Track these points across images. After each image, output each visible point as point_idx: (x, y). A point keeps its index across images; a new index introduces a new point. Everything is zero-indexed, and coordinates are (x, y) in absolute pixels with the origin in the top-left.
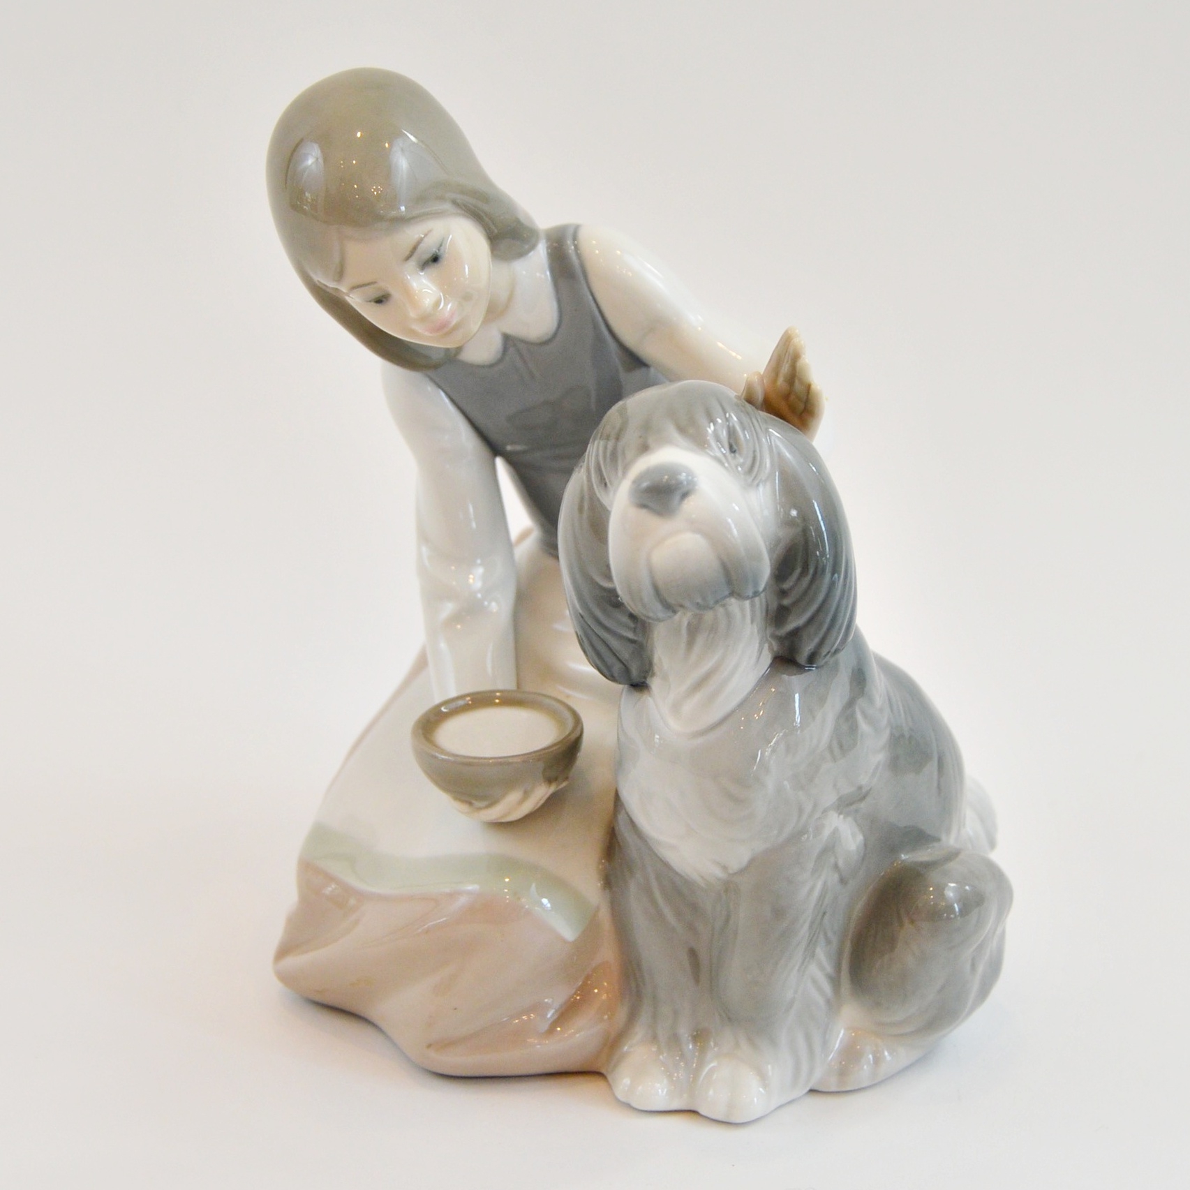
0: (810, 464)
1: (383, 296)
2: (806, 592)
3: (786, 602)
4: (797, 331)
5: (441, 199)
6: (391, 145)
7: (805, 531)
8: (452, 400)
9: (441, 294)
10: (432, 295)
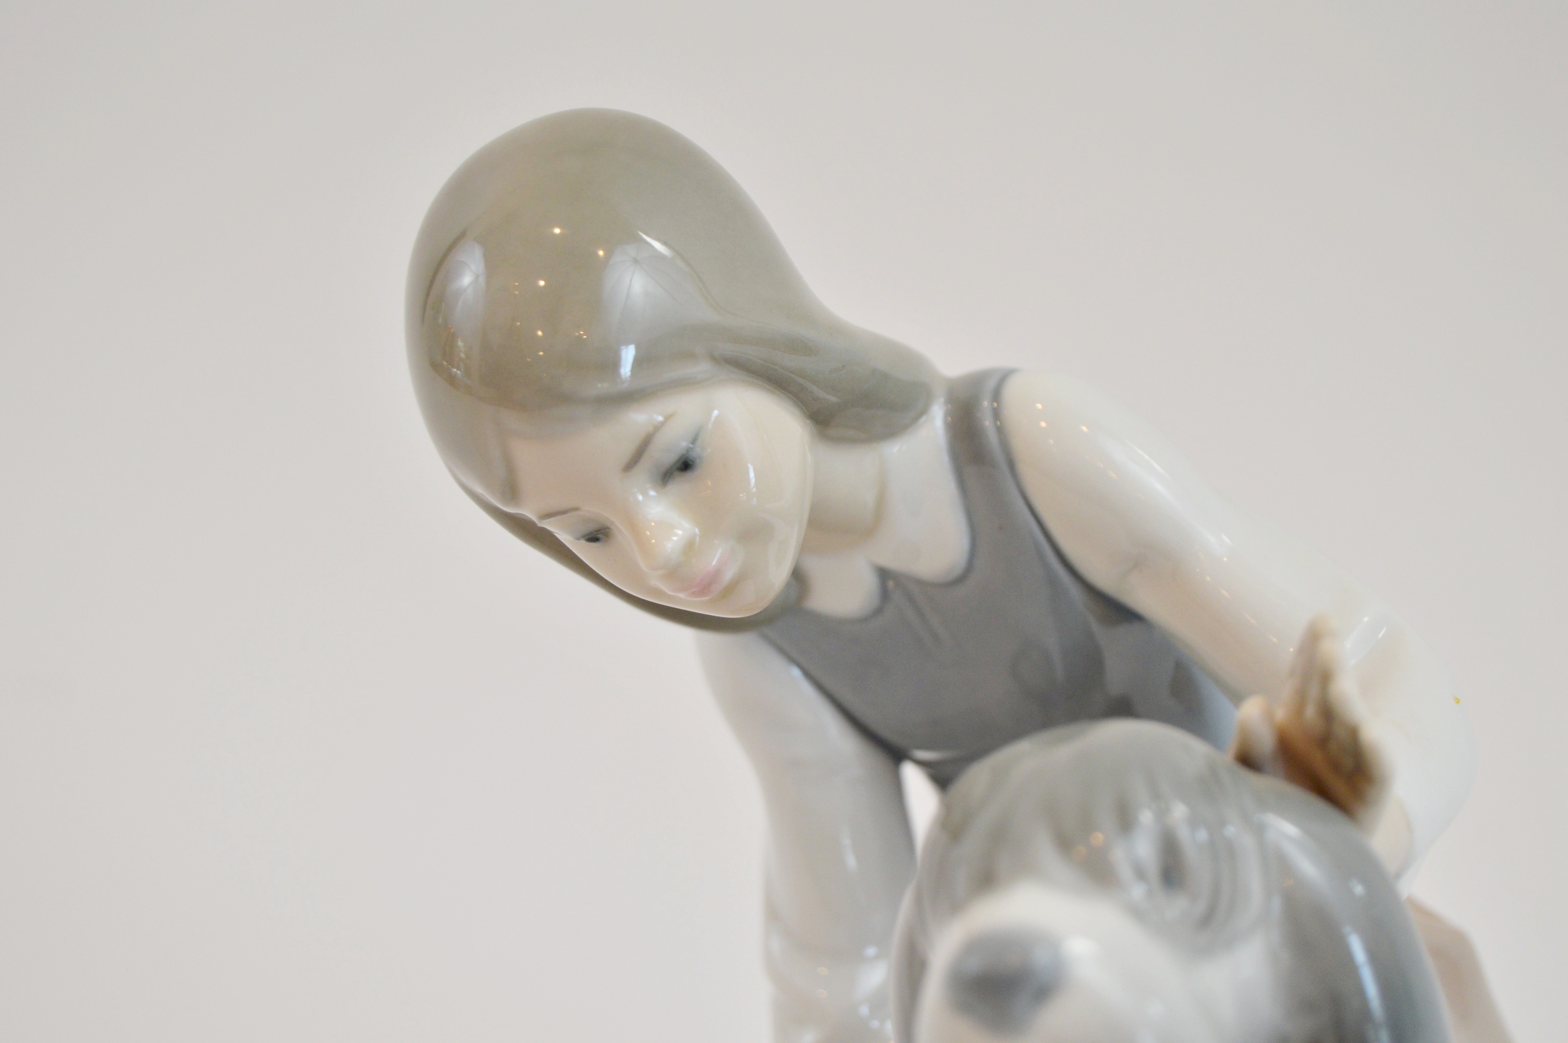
1: (598, 531)
5: (689, 356)
6: (609, 255)
8: (808, 675)
9: (697, 530)
10: (680, 532)
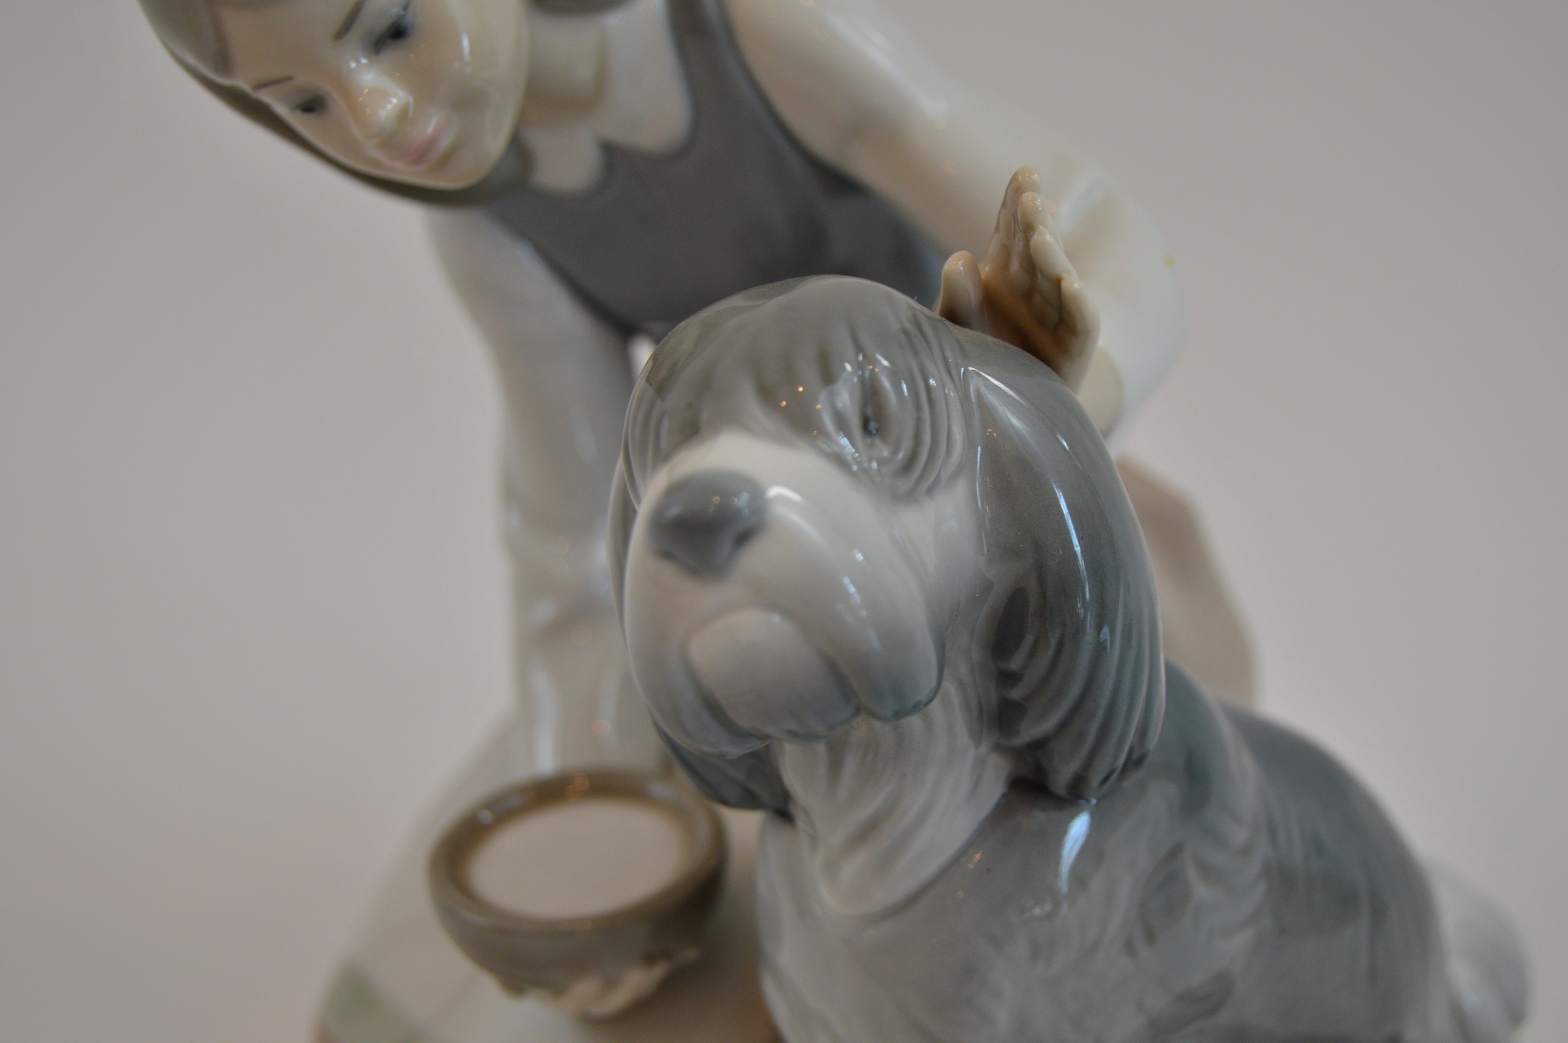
0: (1059, 437)
1: (313, 100)
2: (1045, 680)
3: (1016, 694)
4: (1036, 177)
7: (1040, 568)
8: (540, 252)
9: (411, 99)
10: (395, 101)
